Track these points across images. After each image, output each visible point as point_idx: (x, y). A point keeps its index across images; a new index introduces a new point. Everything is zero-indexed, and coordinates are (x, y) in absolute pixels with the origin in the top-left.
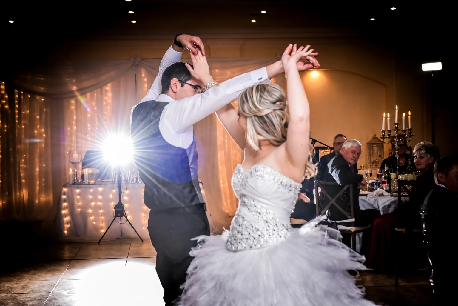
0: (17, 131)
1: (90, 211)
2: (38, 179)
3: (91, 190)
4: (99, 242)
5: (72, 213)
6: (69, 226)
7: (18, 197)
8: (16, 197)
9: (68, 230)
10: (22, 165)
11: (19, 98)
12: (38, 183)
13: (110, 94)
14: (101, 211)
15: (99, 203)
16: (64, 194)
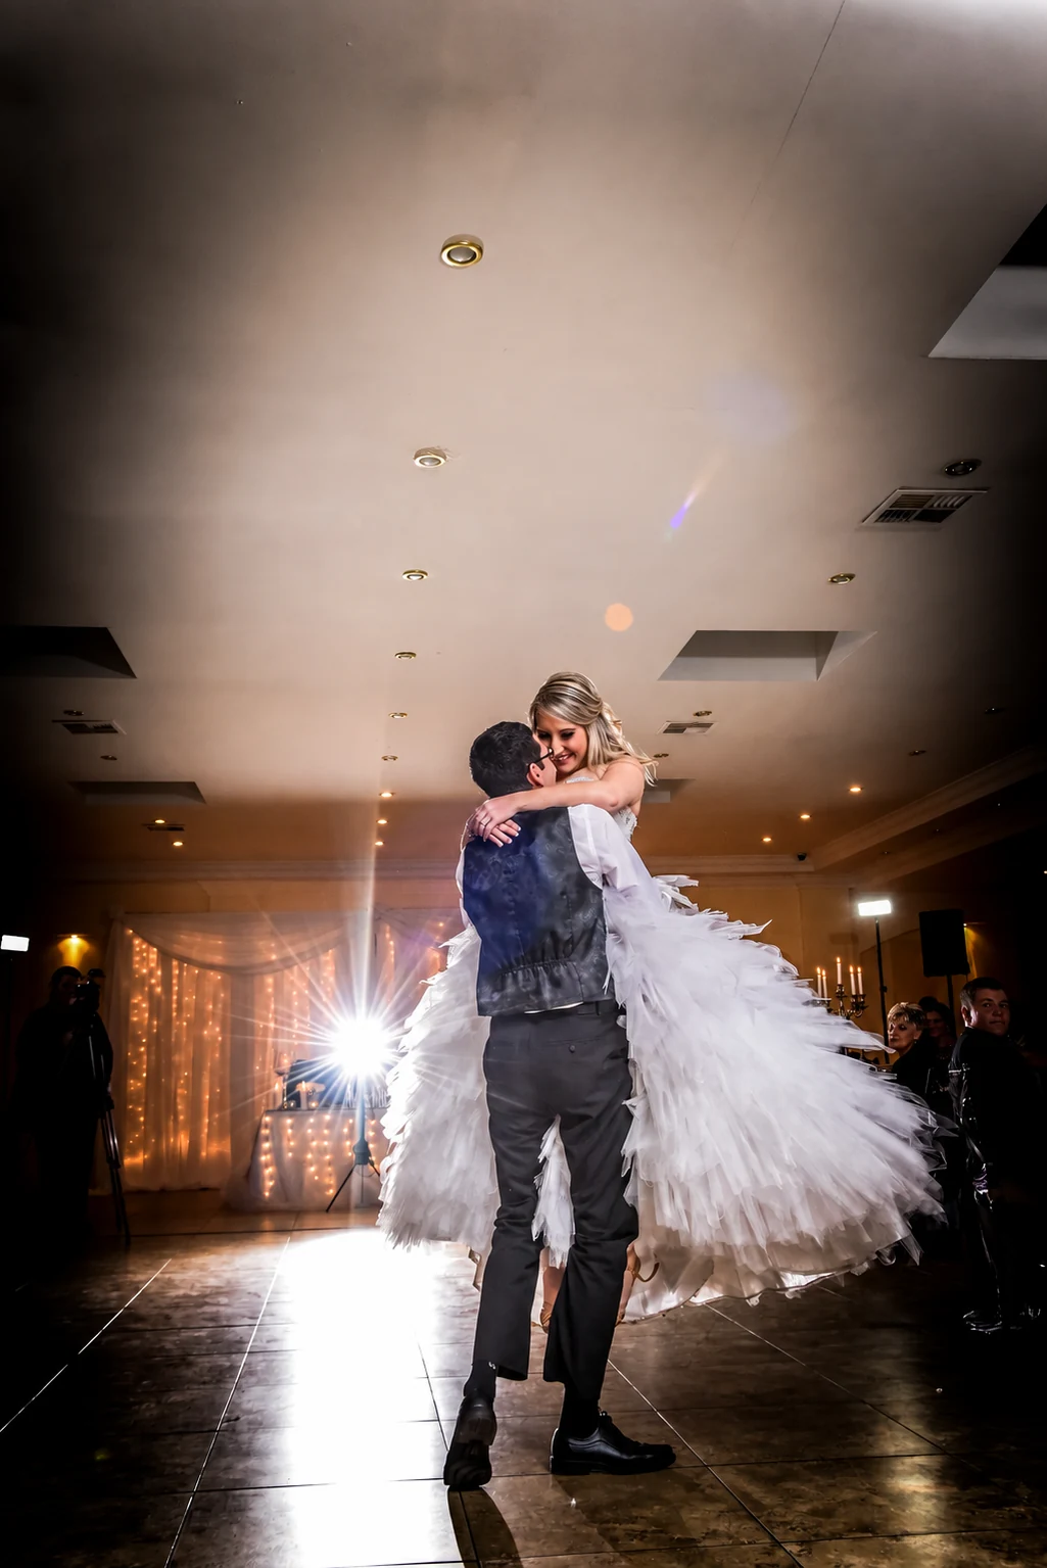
0: (174, 1031)
1: (309, 1156)
2: (206, 1113)
3: (312, 1120)
4: (327, 1211)
5: (278, 1160)
6: (271, 1183)
7: (171, 1145)
8: (167, 1146)
9: (272, 1189)
10: (179, 1091)
11: (180, 976)
12: (207, 1121)
13: (330, 968)
14: (328, 1157)
15: (326, 1143)
16: (266, 1127)
